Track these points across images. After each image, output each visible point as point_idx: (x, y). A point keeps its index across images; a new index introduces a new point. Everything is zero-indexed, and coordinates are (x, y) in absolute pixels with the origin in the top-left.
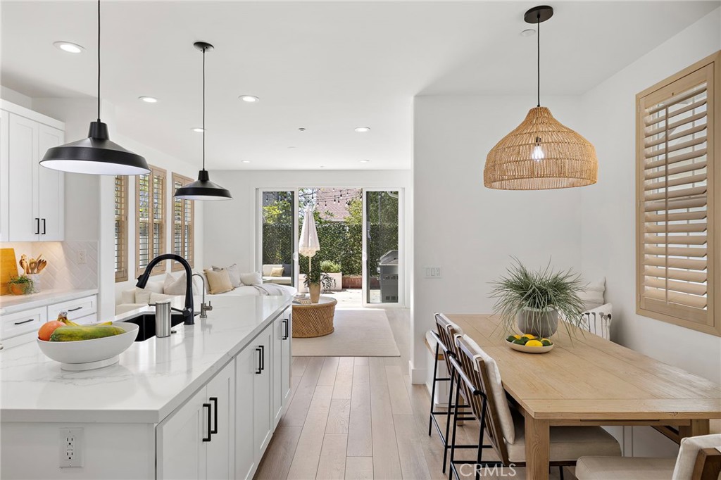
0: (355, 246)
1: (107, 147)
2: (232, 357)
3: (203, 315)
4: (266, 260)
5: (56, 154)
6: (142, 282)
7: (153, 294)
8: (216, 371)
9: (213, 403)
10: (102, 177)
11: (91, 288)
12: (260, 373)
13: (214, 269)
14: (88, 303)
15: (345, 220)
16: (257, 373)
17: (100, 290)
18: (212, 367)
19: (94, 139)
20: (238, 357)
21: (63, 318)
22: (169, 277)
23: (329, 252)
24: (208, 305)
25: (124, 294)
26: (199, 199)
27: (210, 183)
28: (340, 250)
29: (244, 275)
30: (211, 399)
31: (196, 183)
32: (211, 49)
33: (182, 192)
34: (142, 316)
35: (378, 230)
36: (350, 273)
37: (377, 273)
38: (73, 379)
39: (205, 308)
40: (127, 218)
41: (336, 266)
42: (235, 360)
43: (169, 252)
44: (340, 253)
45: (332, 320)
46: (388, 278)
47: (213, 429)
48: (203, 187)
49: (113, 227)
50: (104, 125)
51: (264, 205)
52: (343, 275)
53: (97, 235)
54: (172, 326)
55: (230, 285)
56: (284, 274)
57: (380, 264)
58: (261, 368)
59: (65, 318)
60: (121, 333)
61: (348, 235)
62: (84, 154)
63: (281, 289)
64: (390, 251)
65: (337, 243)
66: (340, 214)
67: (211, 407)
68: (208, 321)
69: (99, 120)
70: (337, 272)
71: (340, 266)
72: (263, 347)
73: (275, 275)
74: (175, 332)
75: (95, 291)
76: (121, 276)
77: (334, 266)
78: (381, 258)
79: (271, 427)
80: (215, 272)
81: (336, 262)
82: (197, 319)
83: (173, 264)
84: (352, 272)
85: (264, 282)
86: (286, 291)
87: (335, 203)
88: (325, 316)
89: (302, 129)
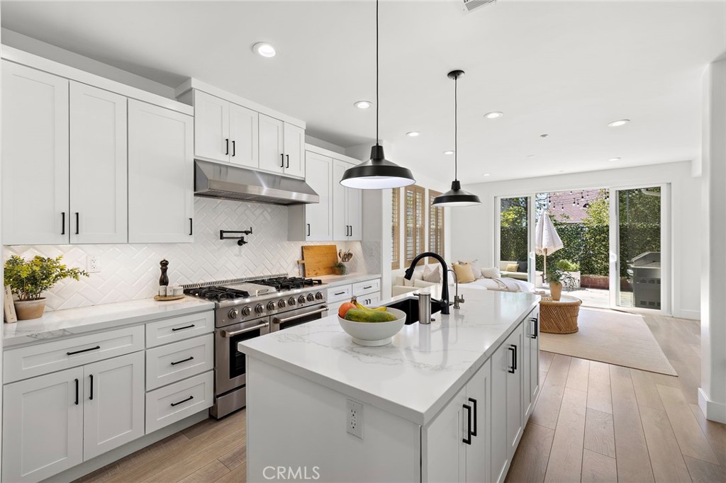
0: (596, 246)
1: (384, 164)
2: (488, 356)
3: (456, 307)
4: (503, 258)
5: (349, 174)
6: (409, 275)
7: (416, 280)
8: (474, 371)
9: (472, 405)
10: (384, 191)
11: (377, 274)
12: (513, 372)
13: (460, 263)
14: (375, 284)
15: (583, 222)
16: (510, 372)
17: (382, 275)
18: (471, 368)
19: (374, 159)
20: (493, 356)
21: (354, 301)
22: (427, 267)
23: (566, 251)
24: (460, 298)
25: (397, 278)
26: (448, 206)
27: (462, 192)
28: (578, 250)
29: (485, 269)
30: (470, 400)
31: (449, 192)
32: (462, 75)
33: (439, 200)
34: (408, 300)
35: (626, 231)
36: (591, 273)
37: (628, 275)
38: (358, 353)
39: (458, 300)
40: (399, 224)
41: (573, 266)
42: (491, 361)
43: (427, 251)
44: (578, 254)
45: (576, 319)
46: (644, 281)
47: (472, 430)
48: (456, 195)
49: (391, 231)
50: (381, 147)
51: (502, 210)
52: (581, 274)
53: (380, 237)
54: (432, 313)
55: (472, 276)
56: (519, 270)
57: (632, 266)
58: (514, 367)
59: (355, 301)
60: (393, 320)
61: (588, 236)
62: (367, 172)
63: (518, 284)
64: (647, 253)
65: (574, 243)
66: (578, 216)
67: (471, 409)
68: (460, 312)
69: (377, 144)
70: (575, 271)
71: (578, 266)
72: (515, 347)
73: (510, 270)
74: (434, 320)
75: (380, 276)
76: (396, 266)
77: (571, 264)
78: (633, 260)
79: (522, 424)
80: (461, 266)
81: (573, 262)
82: (451, 308)
83: (429, 259)
84: (592, 271)
85: (502, 276)
86: (524, 286)
87: (574, 205)
88: (568, 315)
89: (544, 136)
